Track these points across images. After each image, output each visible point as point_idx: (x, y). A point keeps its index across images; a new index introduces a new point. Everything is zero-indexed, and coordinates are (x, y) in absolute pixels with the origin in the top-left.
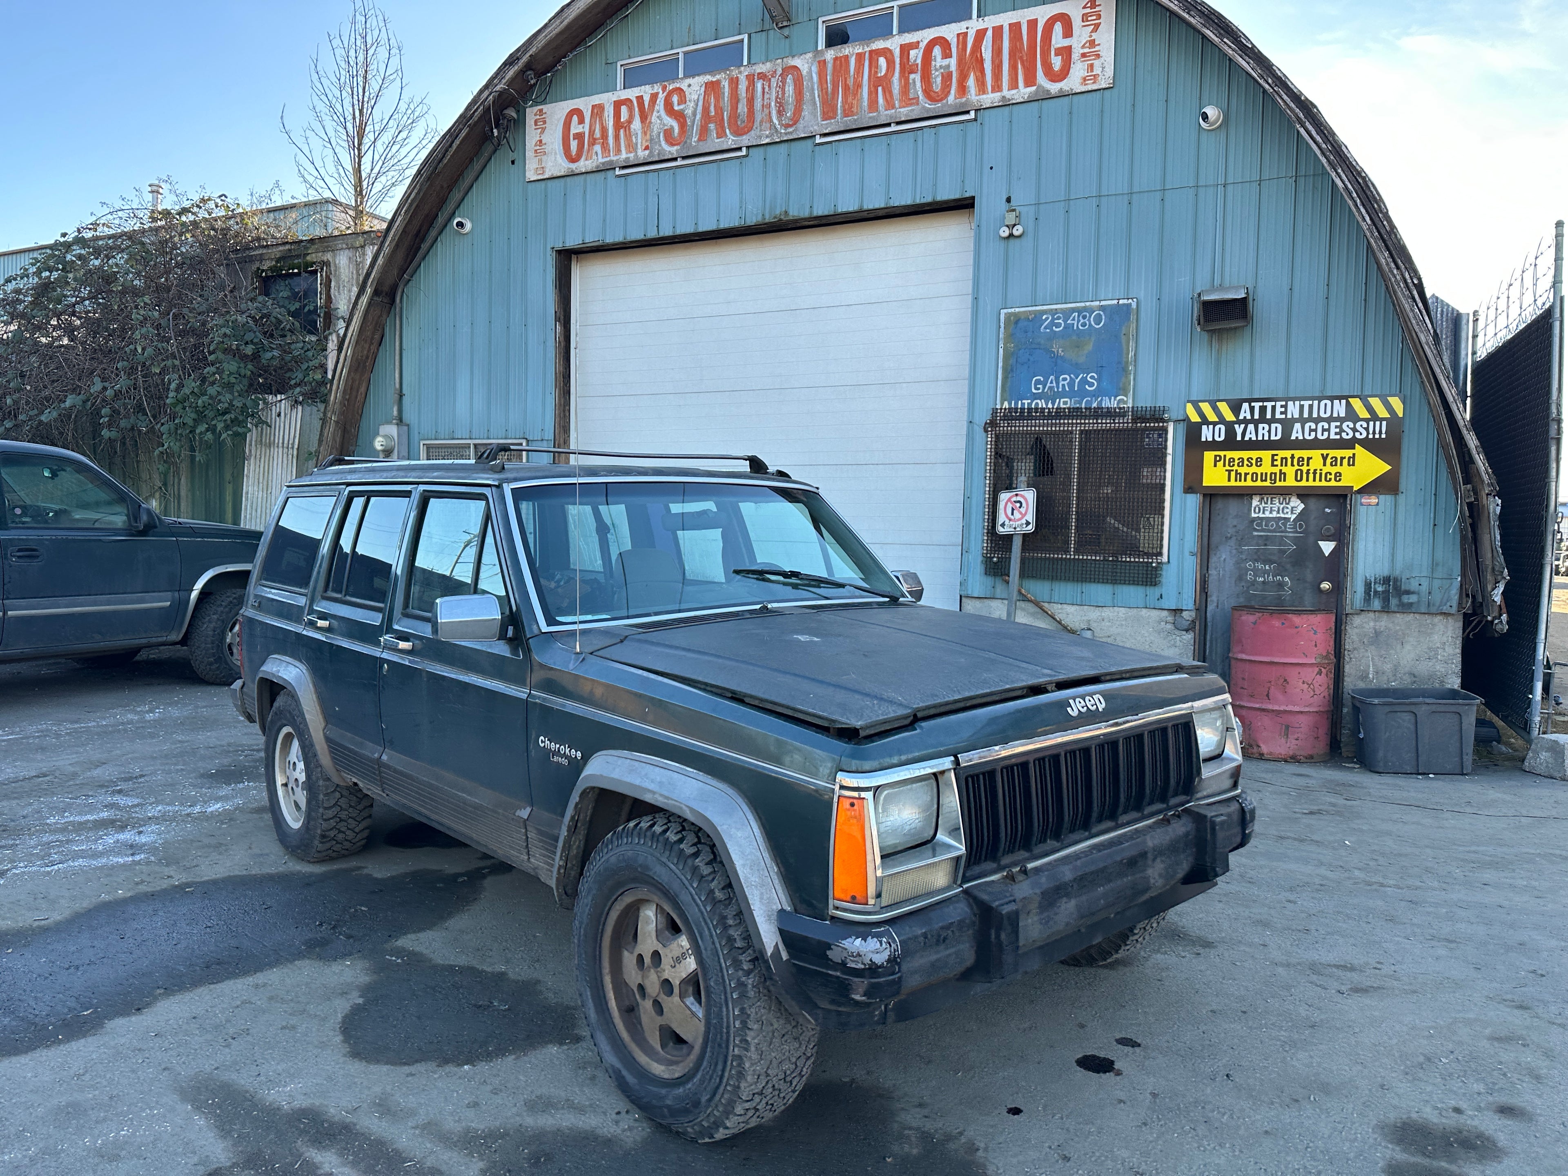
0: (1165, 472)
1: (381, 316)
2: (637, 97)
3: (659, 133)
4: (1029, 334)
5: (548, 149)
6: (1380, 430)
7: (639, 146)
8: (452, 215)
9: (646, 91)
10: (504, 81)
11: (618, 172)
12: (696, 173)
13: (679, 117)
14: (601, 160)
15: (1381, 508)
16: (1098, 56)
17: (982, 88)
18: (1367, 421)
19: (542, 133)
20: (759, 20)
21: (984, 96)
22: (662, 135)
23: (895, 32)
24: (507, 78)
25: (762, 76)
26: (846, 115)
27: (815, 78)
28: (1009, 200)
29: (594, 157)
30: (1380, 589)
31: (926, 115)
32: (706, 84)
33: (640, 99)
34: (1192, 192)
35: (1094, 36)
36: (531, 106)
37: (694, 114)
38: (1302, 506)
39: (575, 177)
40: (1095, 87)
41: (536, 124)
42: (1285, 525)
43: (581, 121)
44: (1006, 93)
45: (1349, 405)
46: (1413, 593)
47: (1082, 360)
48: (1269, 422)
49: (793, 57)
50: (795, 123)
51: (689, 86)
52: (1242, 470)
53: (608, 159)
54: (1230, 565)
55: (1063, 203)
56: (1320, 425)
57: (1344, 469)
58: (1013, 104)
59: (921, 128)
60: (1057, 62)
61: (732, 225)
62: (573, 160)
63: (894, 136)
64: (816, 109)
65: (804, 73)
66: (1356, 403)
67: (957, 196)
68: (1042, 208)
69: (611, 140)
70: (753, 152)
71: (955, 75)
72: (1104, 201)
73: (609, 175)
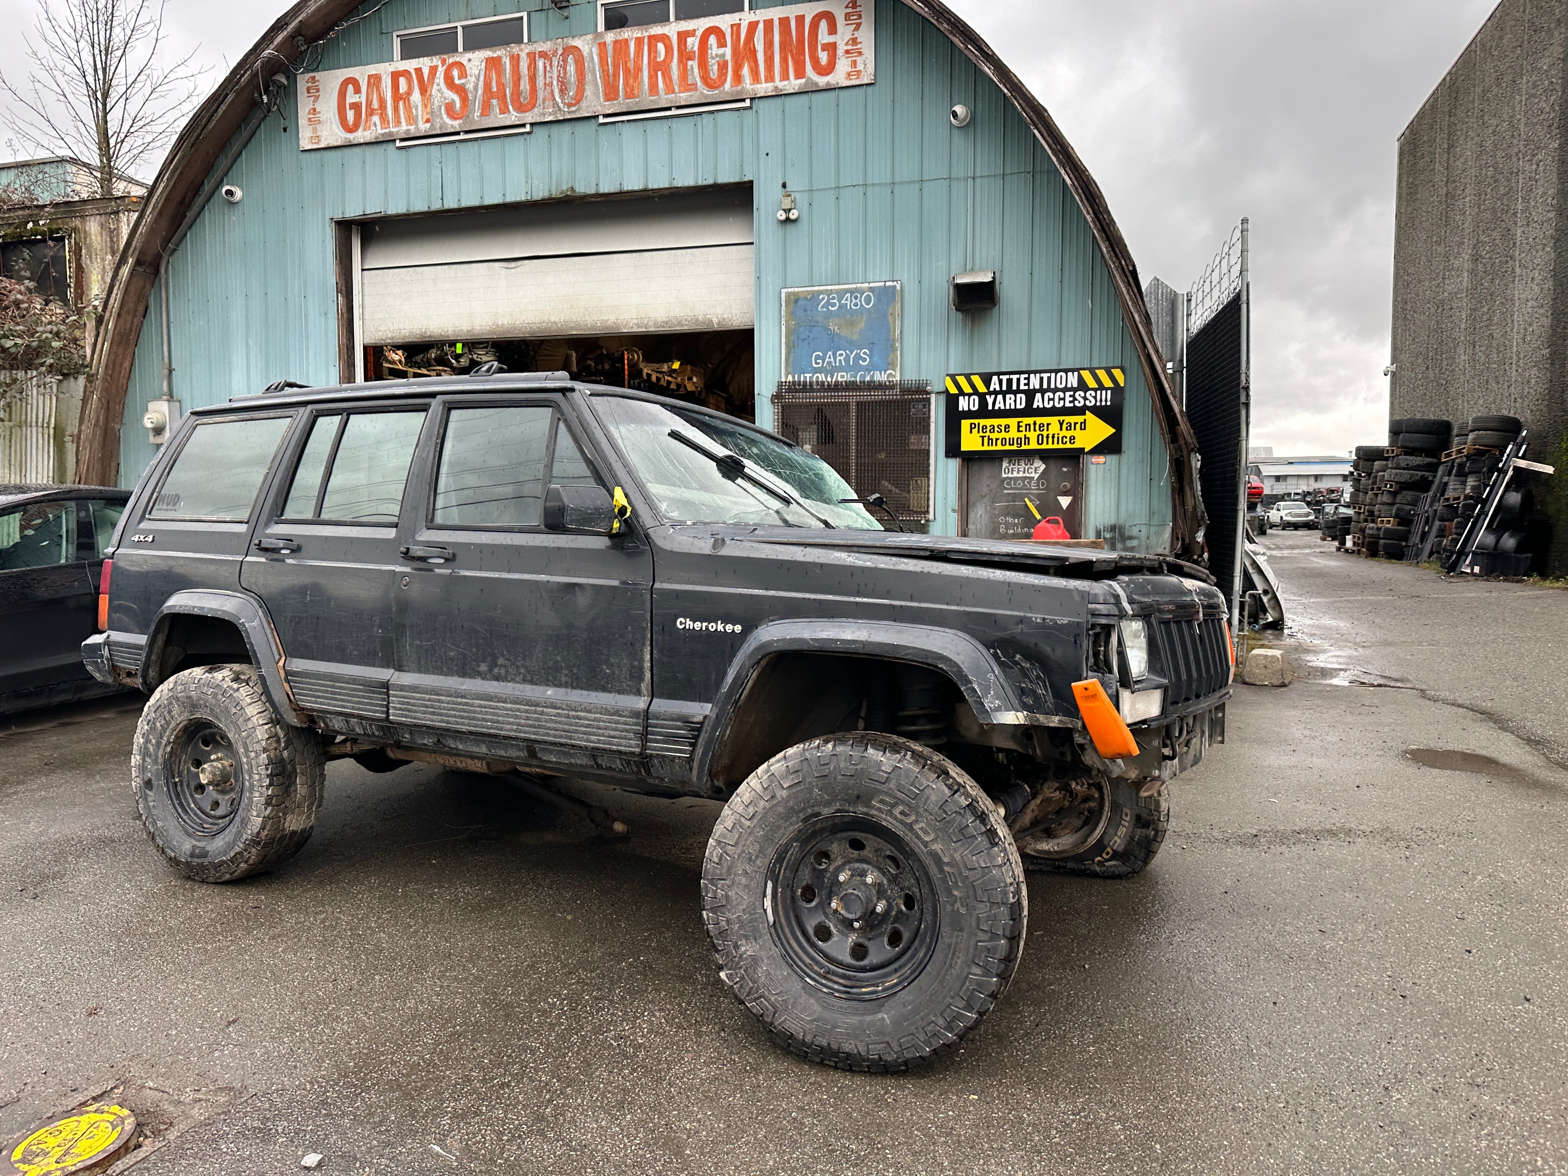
0: (929, 437)
1: (144, 287)
2: (416, 69)
3: (440, 107)
4: (808, 312)
5: (322, 117)
6: (1105, 398)
7: (420, 119)
8: (220, 184)
9: (425, 63)
10: (272, 46)
11: (398, 144)
12: (479, 148)
13: (461, 91)
14: (380, 131)
15: (1107, 466)
16: (860, 54)
17: (756, 78)
18: (1095, 390)
19: (315, 101)
21: (759, 86)
22: (443, 108)
23: (672, 18)
24: (275, 43)
25: (543, 55)
26: (628, 96)
27: (596, 59)
28: (784, 186)
29: (373, 128)
30: (1108, 536)
31: (704, 101)
32: (487, 59)
33: (419, 71)
34: (946, 183)
35: (856, 34)
36: (302, 73)
37: (476, 88)
38: (1044, 466)
39: (353, 148)
40: (858, 82)
41: (308, 92)
42: (1029, 483)
43: (357, 91)
44: (778, 84)
45: (1080, 379)
46: (1135, 538)
47: (855, 337)
48: (1015, 393)
49: (573, 37)
50: (578, 102)
51: (470, 60)
52: (994, 436)
53: (387, 130)
54: (985, 520)
55: (833, 192)
56: (1057, 394)
57: (1077, 433)
58: (785, 95)
59: (700, 114)
60: (823, 57)
61: (518, 199)
62: (350, 131)
63: (673, 120)
64: (598, 89)
65: (585, 54)
66: (1086, 375)
67: (736, 179)
68: (815, 194)
69: (390, 111)
70: (536, 129)
71: (730, 64)
72: (870, 190)
73: (390, 147)
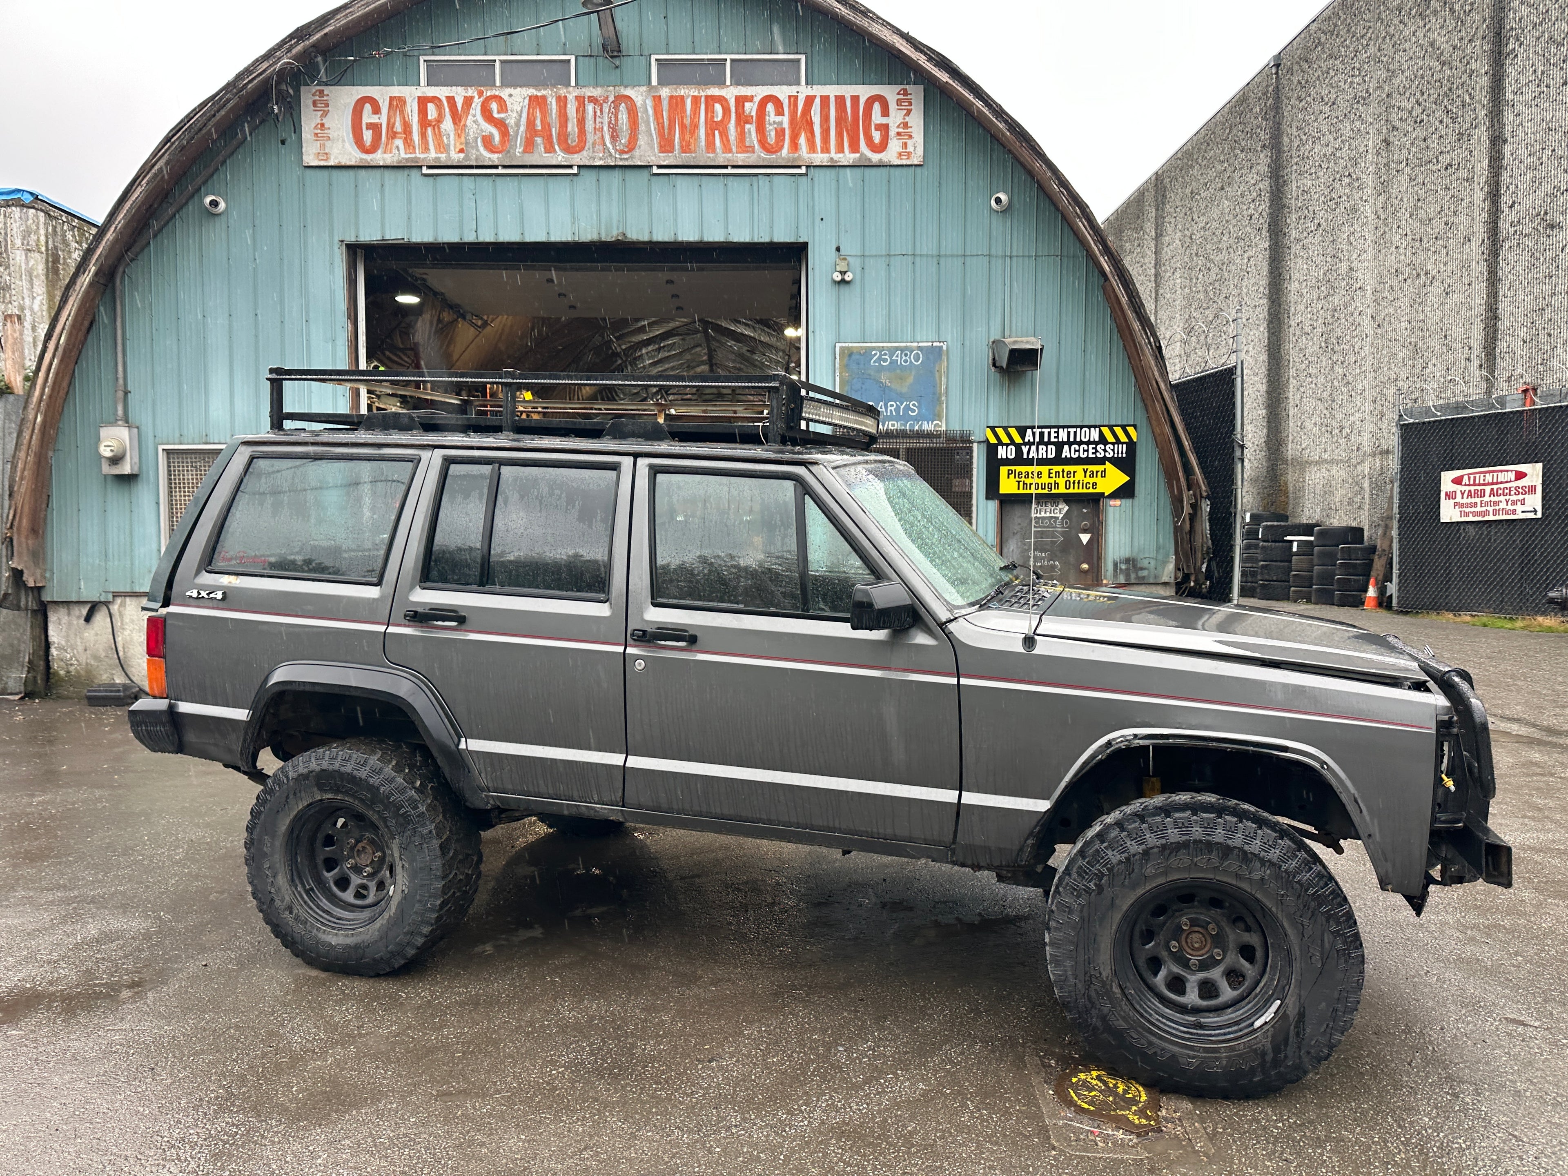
0: (971, 481)
2: (448, 98)
3: (476, 138)
4: (862, 366)
5: (332, 134)
6: (1121, 451)
7: (452, 148)
9: (459, 93)
10: (290, 55)
11: (425, 170)
12: (520, 184)
13: (501, 125)
14: (403, 155)
15: (1123, 508)
16: (911, 137)
17: (812, 148)
18: (1113, 444)
19: (323, 116)
20: (587, 44)
21: (814, 155)
22: (479, 140)
23: (728, 82)
24: (294, 51)
25: (593, 100)
26: (684, 152)
27: (650, 111)
28: (838, 249)
29: (395, 151)
30: (1123, 567)
31: (760, 164)
32: (530, 97)
33: (451, 100)
34: (986, 259)
35: (907, 119)
36: (312, 85)
37: (518, 124)
38: (1067, 508)
39: (370, 170)
40: (909, 163)
41: (315, 105)
42: (1055, 522)
43: (376, 110)
44: (833, 154)
45: (1101, 433)
46: (1145, 570)
47: (904, 390)
48: (1046, 444)
49: (626, 87)
50: (631, 150)
51: (511, 95)
52: (1028, 481)
53: (412, 156)
54: (1019, 554)
55: (884, 259)
56: (1082, 446)
57: (1098, 480)
58: (840, 166)
59: (756, 175)
60: (877, 136)
61: (564, 239)
62: (367, 151)
63: (731, 178)
64: (652, 140)
65: (639, 104)
66: (1106, 431)
67: (792, 240)
68: (867, 259)
69: (416, 136)
70: (583, 172)
71: (787, 132)
72: (918, 259)
73: (415, 173)
